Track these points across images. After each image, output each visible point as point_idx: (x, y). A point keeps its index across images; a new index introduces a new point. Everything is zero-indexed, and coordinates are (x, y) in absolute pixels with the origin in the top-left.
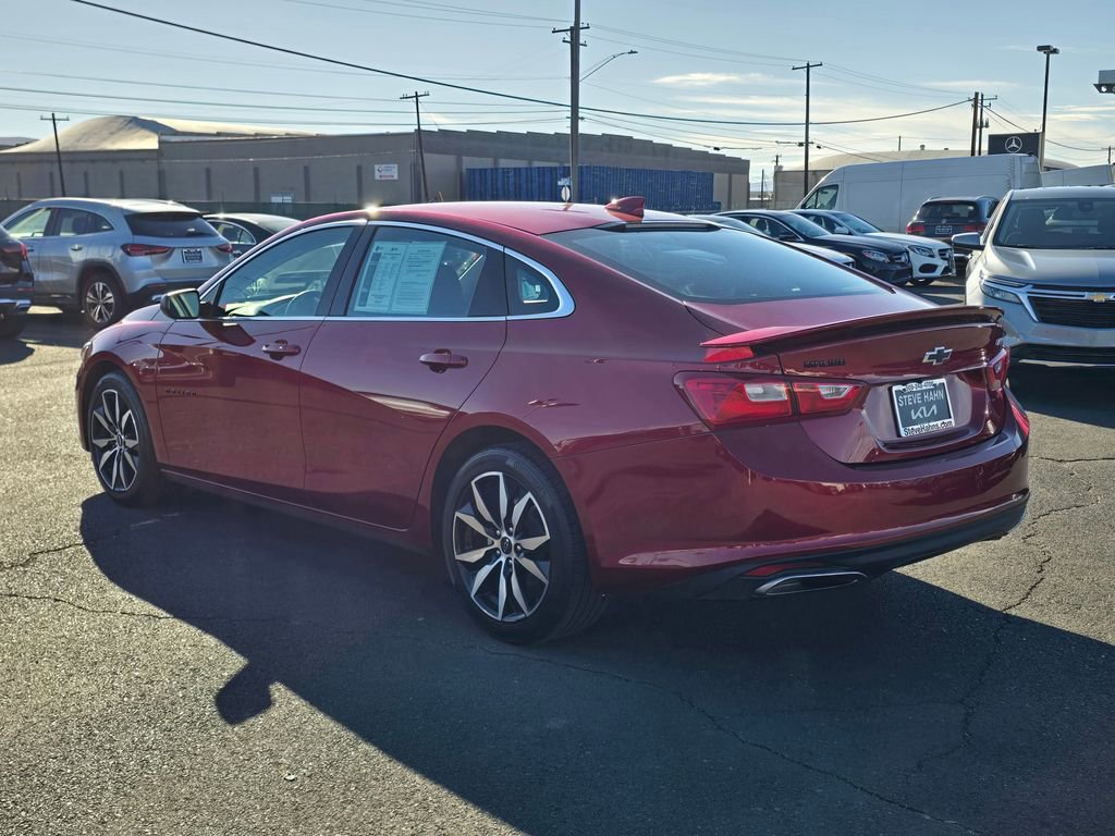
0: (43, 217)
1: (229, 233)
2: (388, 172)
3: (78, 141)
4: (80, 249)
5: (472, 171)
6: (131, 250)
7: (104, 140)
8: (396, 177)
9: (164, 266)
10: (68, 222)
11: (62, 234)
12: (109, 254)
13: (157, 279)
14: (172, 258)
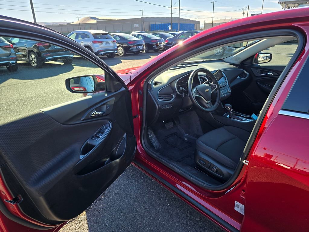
0: (75, 35)
1: (114, 37)
2: (136, 26)
3: (83, 21)
4: (83, 42)
5: (151, 25)
6: (94, 42)
7: (87, 21)
8: (138, 26)
9: (102, 46)
10: (80, 36)
11: (79, 39)
12: (89, 43)
13: (100, 49)
14: (103, 44)
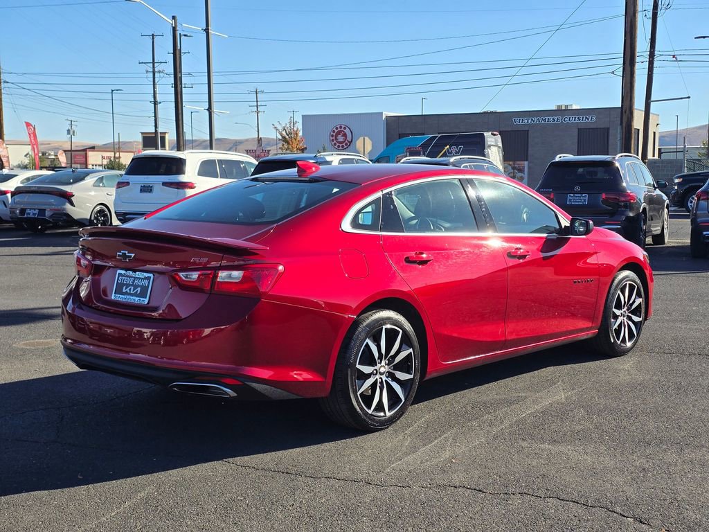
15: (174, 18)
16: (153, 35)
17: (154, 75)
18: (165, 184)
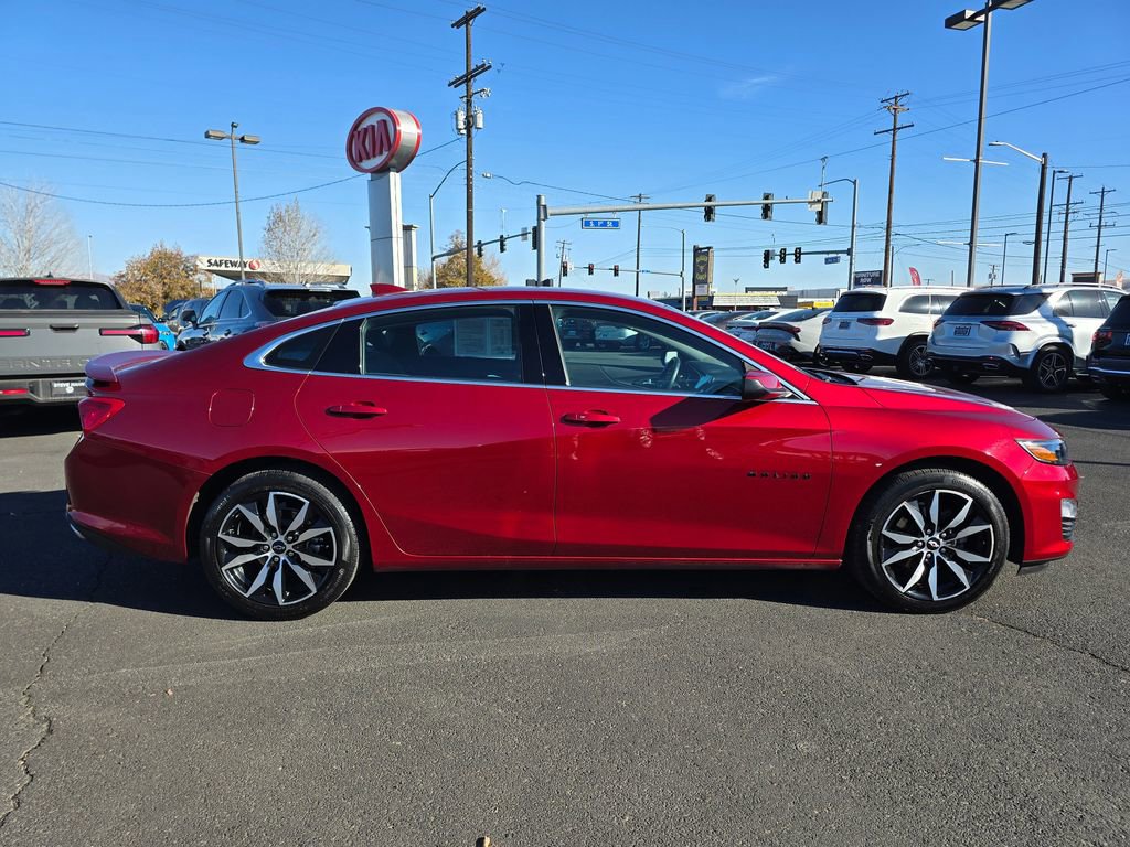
15: (1044, 155)
16: (1071, 178)
17: (1067, 216)
18: (860, 320)
